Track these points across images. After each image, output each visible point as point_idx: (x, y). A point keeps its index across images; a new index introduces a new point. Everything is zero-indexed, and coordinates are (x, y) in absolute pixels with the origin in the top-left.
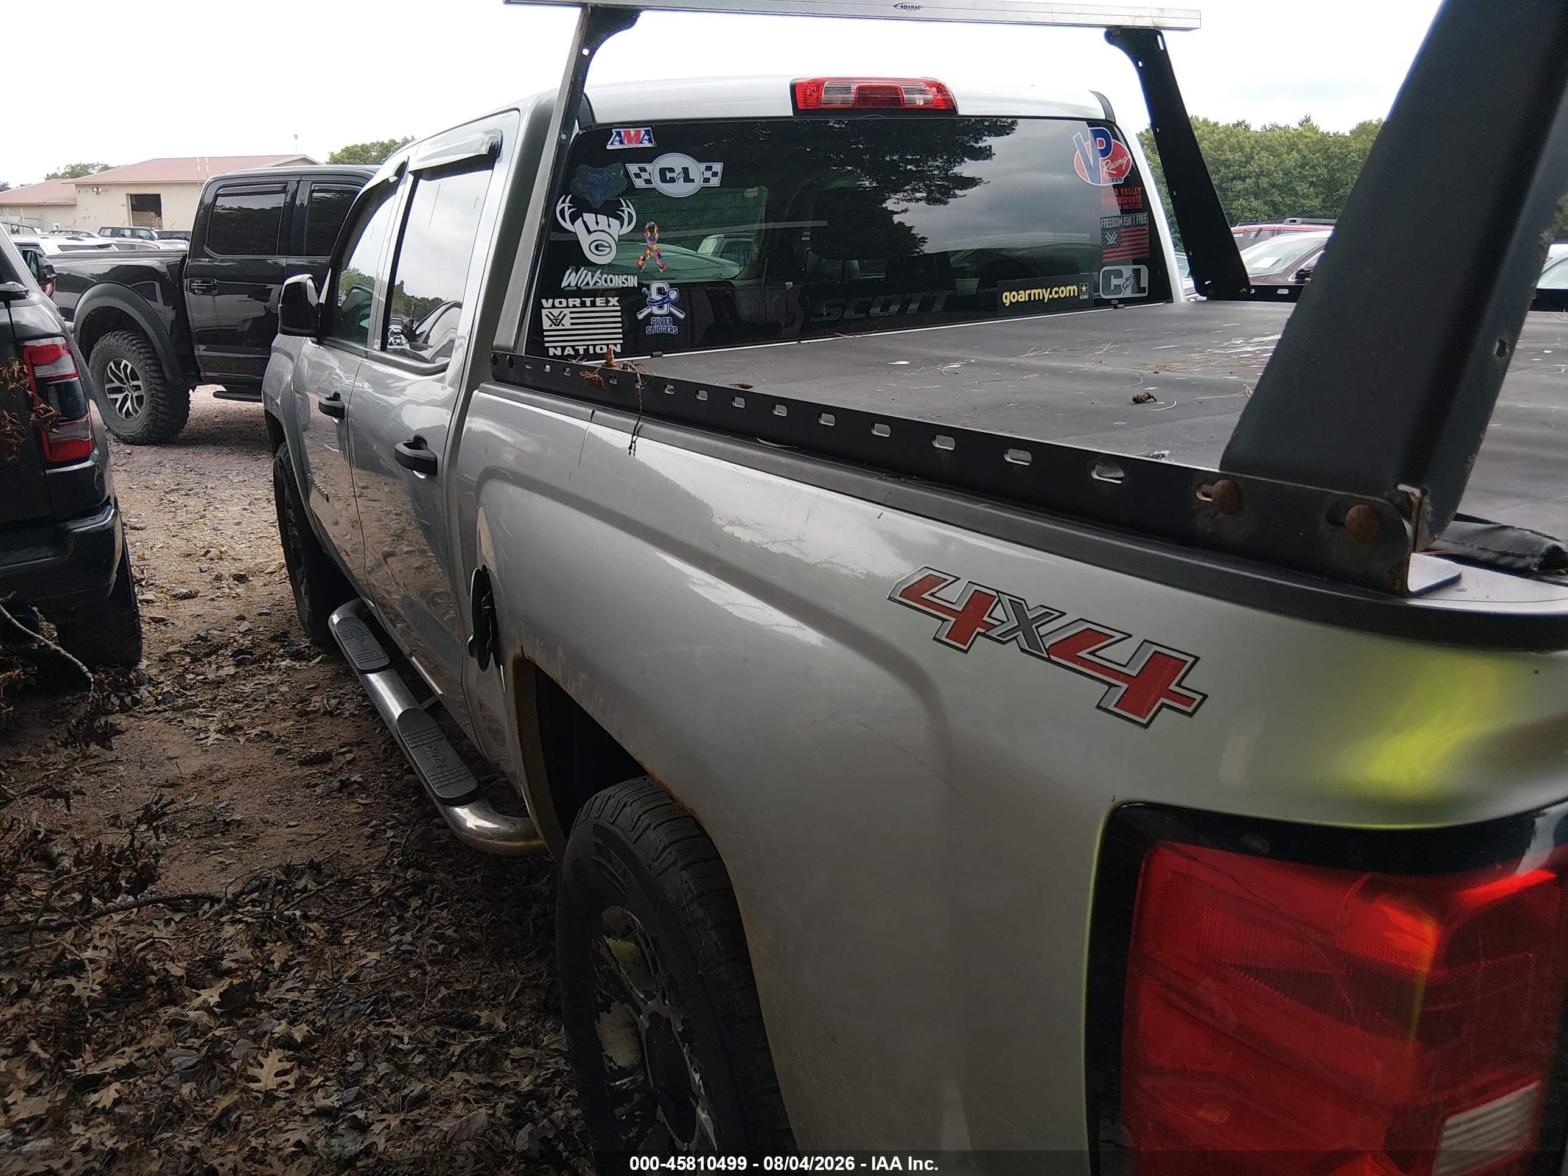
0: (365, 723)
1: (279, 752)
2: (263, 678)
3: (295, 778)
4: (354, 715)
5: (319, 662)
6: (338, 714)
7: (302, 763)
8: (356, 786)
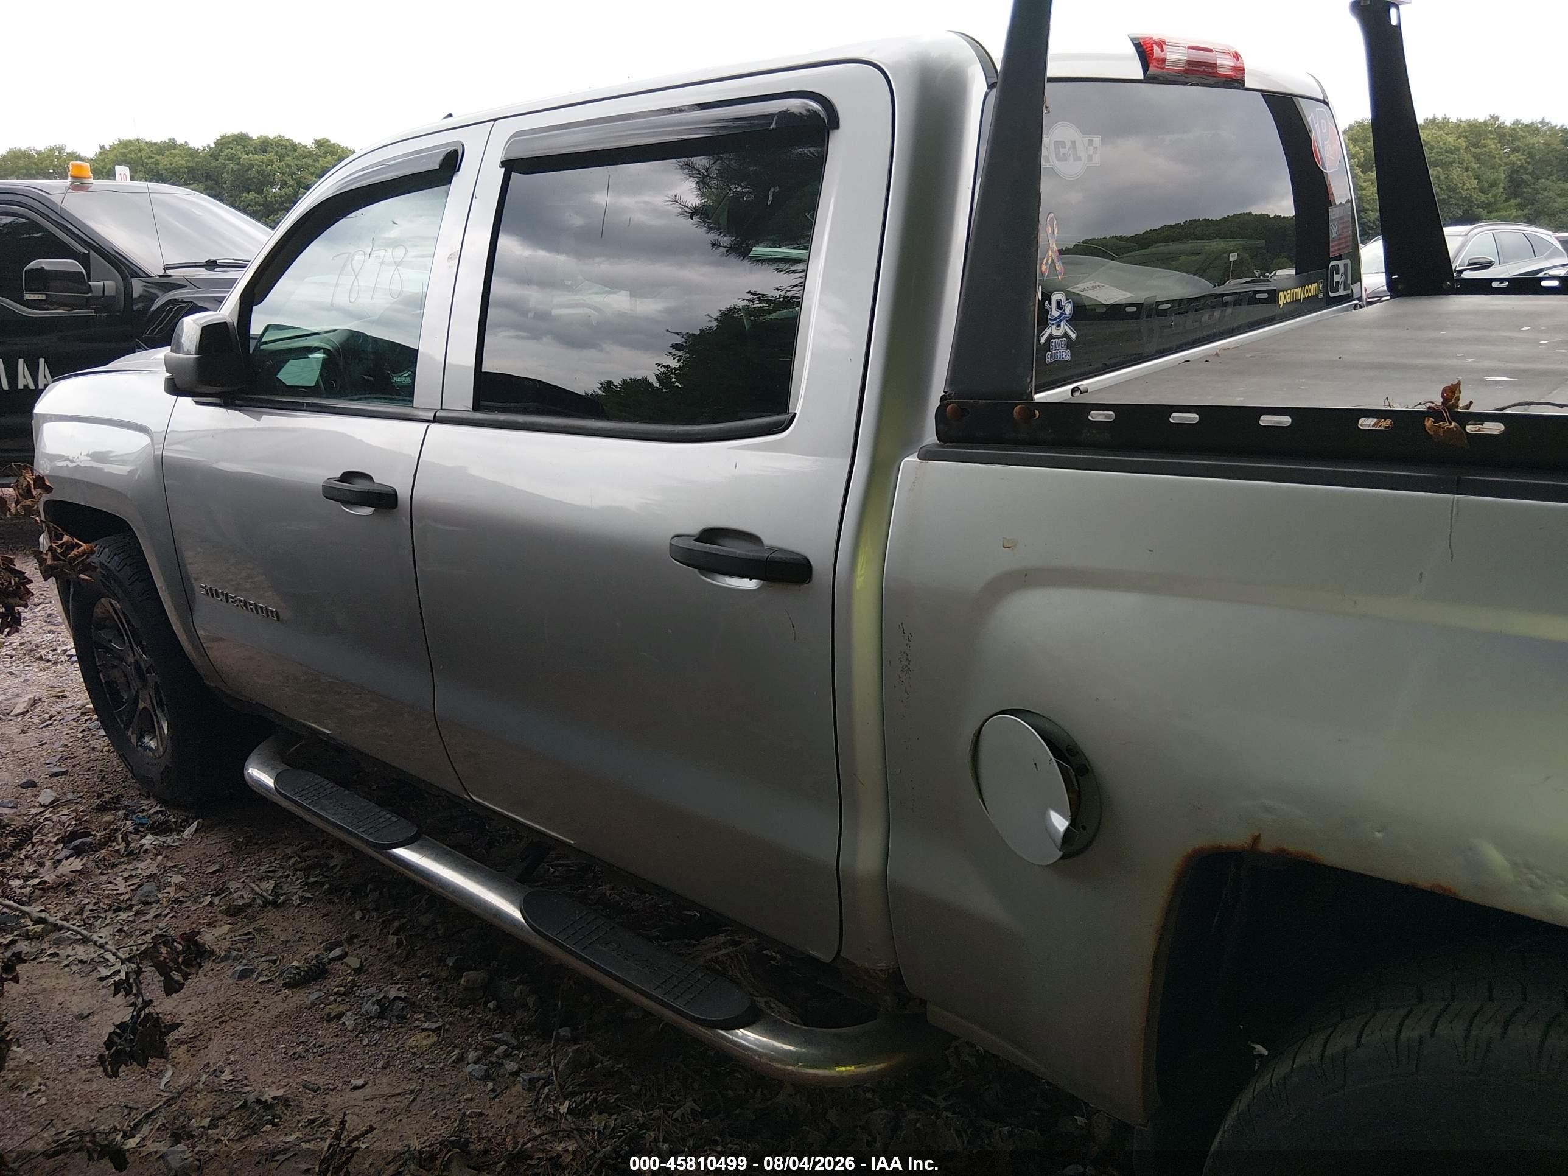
0: (331, 908)
1: (244, 975)
2: (130, 867)
3: (299, 1010)
4: (304, 899)
5: (196, 831)
6: (284, 902)
7: (295, 984)
8: (401, 1004)
